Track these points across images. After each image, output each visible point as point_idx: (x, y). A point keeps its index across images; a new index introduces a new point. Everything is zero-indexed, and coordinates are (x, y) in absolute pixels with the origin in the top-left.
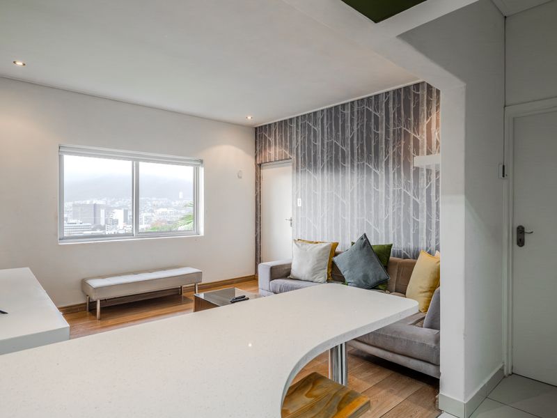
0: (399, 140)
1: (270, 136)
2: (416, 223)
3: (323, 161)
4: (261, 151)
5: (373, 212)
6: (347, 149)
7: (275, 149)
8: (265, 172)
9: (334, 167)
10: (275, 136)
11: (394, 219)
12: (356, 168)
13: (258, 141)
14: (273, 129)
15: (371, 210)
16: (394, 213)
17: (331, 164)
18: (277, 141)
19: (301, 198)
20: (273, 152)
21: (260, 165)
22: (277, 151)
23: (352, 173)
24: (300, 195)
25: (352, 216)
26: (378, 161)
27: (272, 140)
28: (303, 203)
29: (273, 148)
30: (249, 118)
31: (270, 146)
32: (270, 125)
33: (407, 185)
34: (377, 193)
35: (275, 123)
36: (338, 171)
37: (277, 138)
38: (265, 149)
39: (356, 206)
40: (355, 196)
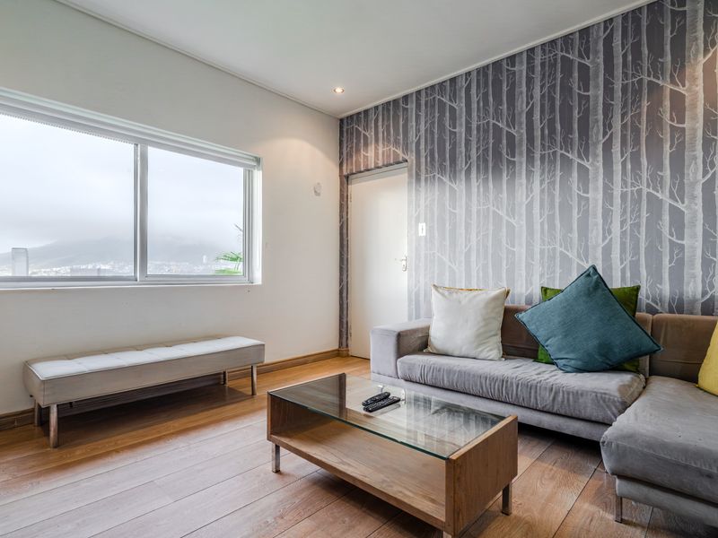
0: (637, 102)
1: (366, 127)
2: (677, 249)
3: (468, 157)
4: (350, 155)
5: (575, 235)
6: (520, 132)
7: (376, 149)
8: (357, 188)
9: (490, 165)
10: (376, 127)
11: (623, 244)
12: (538, 163)
13: (345, 139)
14: (372, 117)
15: (571, 231)
16: (623, 234)
17: (486, 161)
18: (380, 135)
19: (425, 221)
20: (372, 154)
21: (347, 177)
22: (380, 152)
23: (529, 173)
24: (422, 217)
25: (529, 245)
26: (587, 143)
27: (371, 134)
28: (430, 230)
29: (372, 148)
30: (339, 90)
31: (366, 145)
32: (366, 112)
33: (656, 181)
34: (583, 201)
35: (376, 108)
36: (501, 171)
37: (380, 129)
38: (358, 151)
39: (537, 227)
40: (536, 210)
